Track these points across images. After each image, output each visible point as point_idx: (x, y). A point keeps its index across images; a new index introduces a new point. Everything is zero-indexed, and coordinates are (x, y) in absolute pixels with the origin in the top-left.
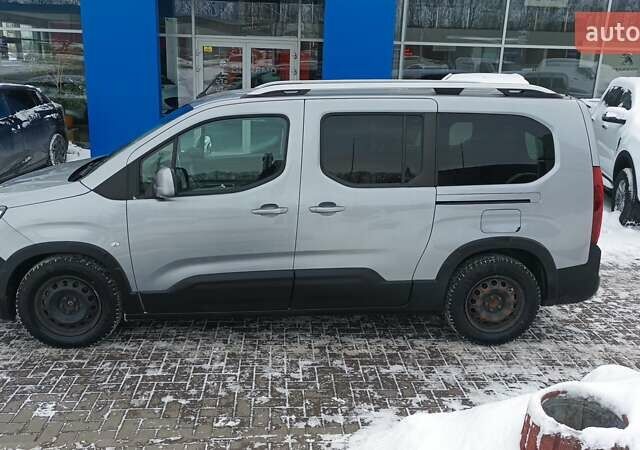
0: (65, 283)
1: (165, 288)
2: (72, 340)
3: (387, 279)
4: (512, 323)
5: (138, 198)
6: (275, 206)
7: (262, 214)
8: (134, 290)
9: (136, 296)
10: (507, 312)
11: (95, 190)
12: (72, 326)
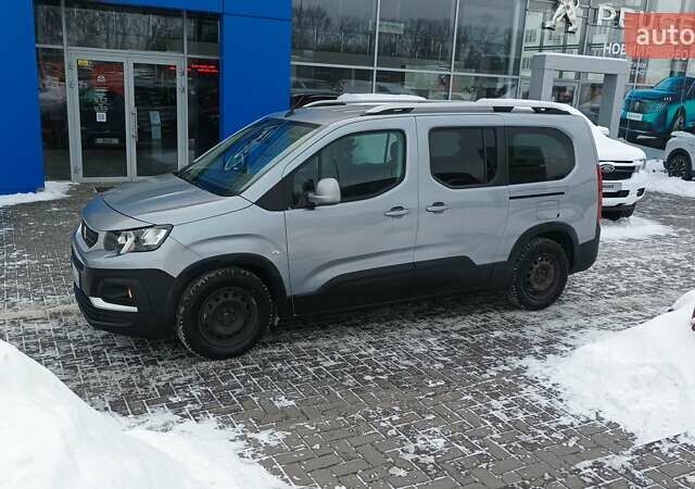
0: (226, 296)
1: (315, 289)
2: (232, 350)
3: (477, 263)
4: (552, 290)
5: (293, 208)
6: (401, 208)
7: (392, 216)
8: (288, 294)
9: (290, 300)
10: (549, 282)
11: (256, 203)
12: (230, 337)
